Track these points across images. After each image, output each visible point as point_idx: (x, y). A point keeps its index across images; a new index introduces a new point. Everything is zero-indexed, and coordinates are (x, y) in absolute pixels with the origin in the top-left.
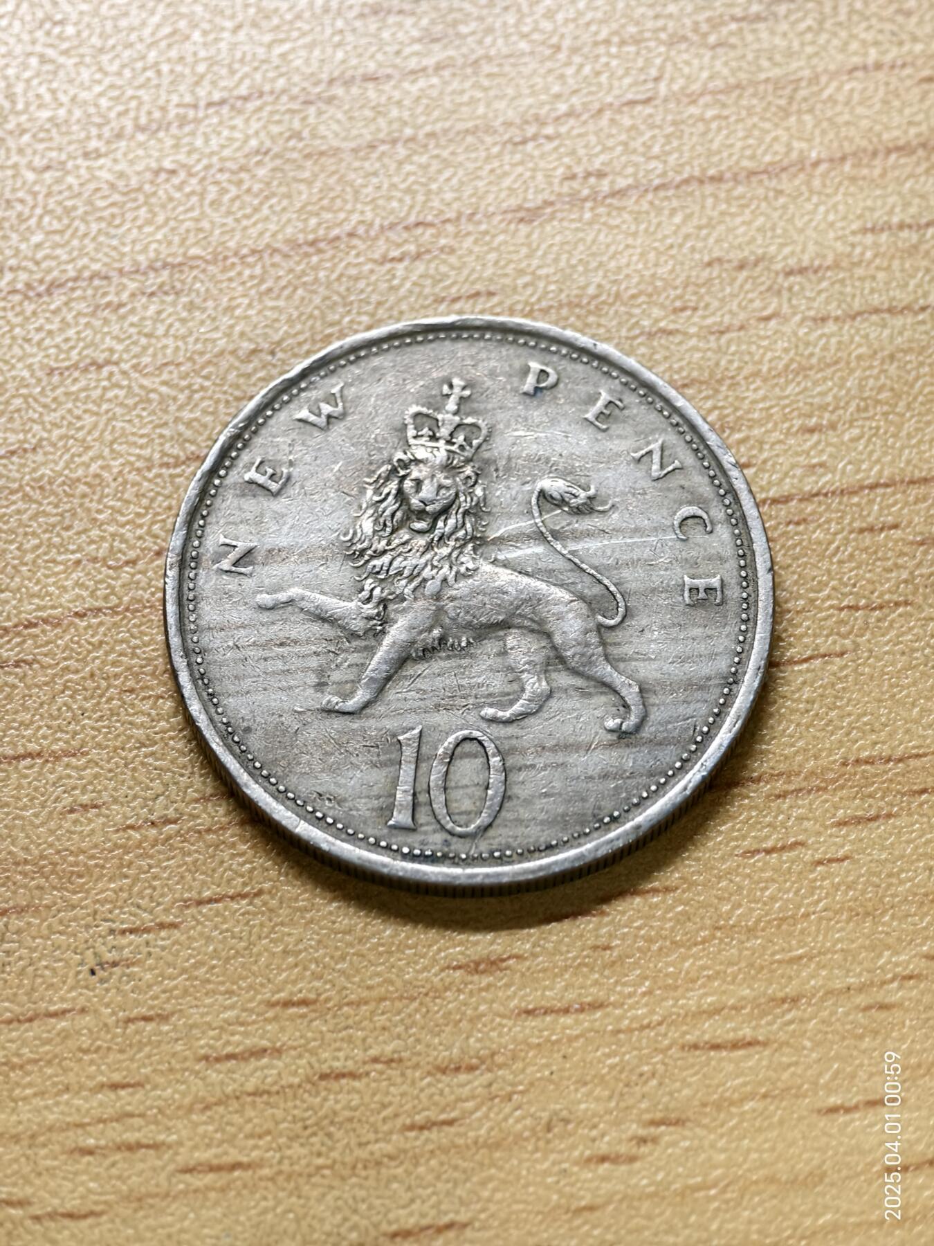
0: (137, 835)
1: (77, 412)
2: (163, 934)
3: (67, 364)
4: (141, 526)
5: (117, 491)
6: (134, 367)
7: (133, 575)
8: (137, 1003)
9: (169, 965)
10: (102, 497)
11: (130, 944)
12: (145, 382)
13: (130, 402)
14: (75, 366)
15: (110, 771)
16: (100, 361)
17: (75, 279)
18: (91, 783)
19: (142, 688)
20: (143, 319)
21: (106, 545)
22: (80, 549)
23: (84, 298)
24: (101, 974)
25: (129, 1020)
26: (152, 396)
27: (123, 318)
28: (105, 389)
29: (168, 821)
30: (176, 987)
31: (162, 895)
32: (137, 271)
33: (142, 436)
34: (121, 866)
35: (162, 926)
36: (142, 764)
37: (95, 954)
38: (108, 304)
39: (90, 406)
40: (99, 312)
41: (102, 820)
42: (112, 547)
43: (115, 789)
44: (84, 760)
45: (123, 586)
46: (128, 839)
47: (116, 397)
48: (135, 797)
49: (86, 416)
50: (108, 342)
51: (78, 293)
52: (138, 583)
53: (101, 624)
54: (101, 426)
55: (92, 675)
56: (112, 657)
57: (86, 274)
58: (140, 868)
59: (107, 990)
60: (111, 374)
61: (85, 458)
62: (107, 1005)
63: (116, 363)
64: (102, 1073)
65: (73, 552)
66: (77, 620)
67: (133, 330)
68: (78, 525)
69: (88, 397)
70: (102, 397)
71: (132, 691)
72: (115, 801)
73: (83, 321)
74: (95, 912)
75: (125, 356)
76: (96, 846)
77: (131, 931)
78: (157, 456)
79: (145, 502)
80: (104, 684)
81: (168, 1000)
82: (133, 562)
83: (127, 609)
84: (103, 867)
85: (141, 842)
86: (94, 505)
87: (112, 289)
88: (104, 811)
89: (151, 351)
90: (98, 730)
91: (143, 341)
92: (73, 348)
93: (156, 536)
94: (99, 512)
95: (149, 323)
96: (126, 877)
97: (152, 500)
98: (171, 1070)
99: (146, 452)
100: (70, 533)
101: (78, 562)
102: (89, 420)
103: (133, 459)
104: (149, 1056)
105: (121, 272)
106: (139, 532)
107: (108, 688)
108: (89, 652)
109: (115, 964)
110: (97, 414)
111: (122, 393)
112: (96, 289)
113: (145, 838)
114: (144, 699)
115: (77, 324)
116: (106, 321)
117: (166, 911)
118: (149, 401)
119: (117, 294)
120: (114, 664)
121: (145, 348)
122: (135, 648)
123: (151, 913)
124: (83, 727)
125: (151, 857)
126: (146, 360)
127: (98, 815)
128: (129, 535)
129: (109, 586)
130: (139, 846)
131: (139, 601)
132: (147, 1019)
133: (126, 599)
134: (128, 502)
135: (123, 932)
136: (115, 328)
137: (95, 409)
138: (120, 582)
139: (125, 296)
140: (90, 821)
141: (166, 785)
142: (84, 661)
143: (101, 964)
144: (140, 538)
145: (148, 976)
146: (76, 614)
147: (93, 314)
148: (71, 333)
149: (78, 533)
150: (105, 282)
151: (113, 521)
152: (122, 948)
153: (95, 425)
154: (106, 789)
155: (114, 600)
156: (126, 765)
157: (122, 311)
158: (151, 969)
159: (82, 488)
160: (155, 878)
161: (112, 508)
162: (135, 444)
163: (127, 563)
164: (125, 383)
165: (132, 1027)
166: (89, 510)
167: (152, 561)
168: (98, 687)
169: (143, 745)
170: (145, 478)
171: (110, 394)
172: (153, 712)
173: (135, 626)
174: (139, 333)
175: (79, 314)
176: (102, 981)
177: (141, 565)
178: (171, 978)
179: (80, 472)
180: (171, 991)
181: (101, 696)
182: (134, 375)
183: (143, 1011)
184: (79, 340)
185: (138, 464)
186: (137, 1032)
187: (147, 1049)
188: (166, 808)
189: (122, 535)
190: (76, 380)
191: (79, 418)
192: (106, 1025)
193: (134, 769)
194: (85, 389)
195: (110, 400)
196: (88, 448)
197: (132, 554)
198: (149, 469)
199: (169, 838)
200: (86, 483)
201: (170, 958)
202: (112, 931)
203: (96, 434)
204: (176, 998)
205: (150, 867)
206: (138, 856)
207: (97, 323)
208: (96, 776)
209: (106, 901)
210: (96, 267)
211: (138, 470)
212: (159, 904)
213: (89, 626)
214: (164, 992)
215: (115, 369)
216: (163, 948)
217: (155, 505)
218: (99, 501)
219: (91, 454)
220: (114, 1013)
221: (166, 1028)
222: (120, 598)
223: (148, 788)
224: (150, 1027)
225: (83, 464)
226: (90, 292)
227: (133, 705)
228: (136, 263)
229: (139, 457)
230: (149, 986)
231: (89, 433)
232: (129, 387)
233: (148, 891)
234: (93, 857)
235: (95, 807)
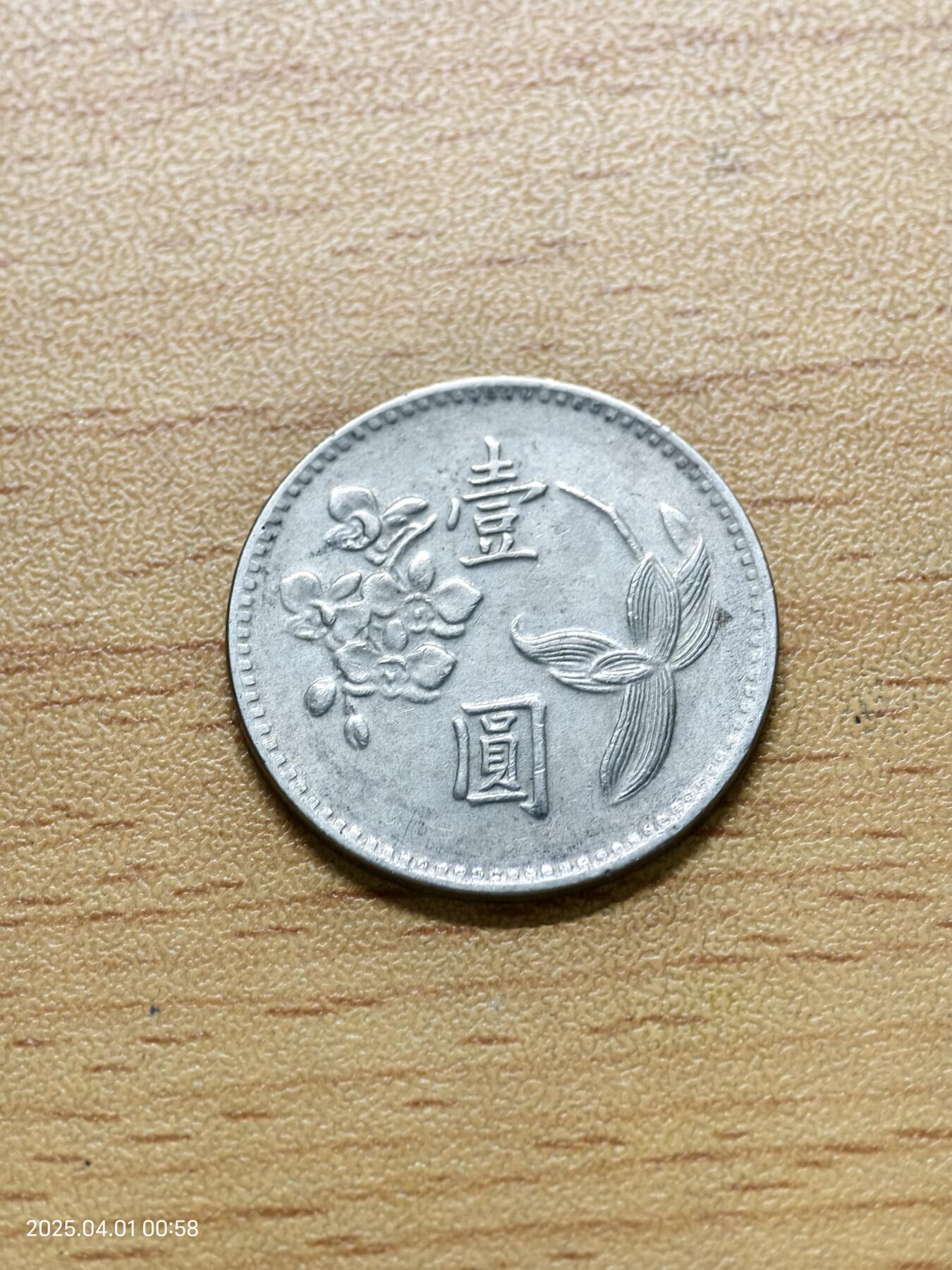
0: (907, 589)
1: (863, 162)
2: (931, 688)
3: (854, 114)
4: (923, 281)
5: (899, 245)
6: (924, 122)
7: (913, 330)
8: (901, 755)
9: (935, 720)
10: (885, 249)
11: (897, 695)
12: (934, 138)
13: (917, 156)
14: (863, 116)
15: (882, 522)
16: (889, 113)
17: (867, 30)
18: (862, 532)
19: (918, 443)
20: (933, 75)
21: (886, 298)
22: (859, 299)
23: (873, 49)
24: (865, 722)
25: (892, 771)
26: (941, 152)
27: (913, 72)
28: (892, 142)
29: (939, 577)
30: (942, 742)
31: (931, 650)
32: (930, 26)
33: (929, 191)
34: (890, 618)
35: (929, 681)
36: (916, 518)
37: (861, 702)
38: (900, 57)
39: (877, 158)
40: (889, 64)
41: (872, 570)
42: (892, 300)
43: (887, 541)
44: (855, 510)
45: (903, 339)
46: (899, 591)
47: (903, 150)
48: (907, 550)
49: (872, 168)
50: (898, 94)
51: (869, 44)
52: (918, 337)
53: (879, 375)
54: (887, 177)
55: (867, 426)
56: (888, 409)
57: (879, 25)
58: (909, 620)
59: (872, 739)
60: (899, 128)
61: (869, 209)
62: (872, 754)
63: (905, 117)
64: (864, 820)
65: (853, 302)
66: (854, 370)
67: (923, 85)
68: (858, 275)
69: (874, 149)
70: (889, 150)
71: (907, 444)
72: (886, 553)
73: (873, 72)
74: (862, 661)
75: (914, 111)
76: (865, 595)
77: (899, 683)
78: (942, 213)
79: (928, 257)
80: (879, 436)
81: (933, 755)
82: (913, 317)
83: (906, 363)
84: (872, 617)
85: (911, 596)
86: (876, 257)
87: (904, 42)
88: (874, 560)
89: (940, 108)
90: (872, 481)
91: (933, 96)
92: (860, 98)
93: (938, 293)
94: (881, 263)
95: (939, 79)
96: (895, 628)
97: (936, 256)
98: (934, 823)
99: (932, 208)
100: (851, 282)
101: (857, 312)
102: (874, 172)
103: (917, 214)
104: (912, 808)
105: (913, 25)
106: (921, 287)
107: (883, 439)
108: (865, 403)
109: (880, 714)
110: (883, 166)
111: (909, 147)
112: (887, 41)
113: (915, 592)
114: (920, 453)
115: (866, 74)
116: (896, 74)
117: (935, 666)
118: (936, 157)
119: (910, 47)
120: (892, 416)
121: (934, 105)
122: (912, 402)
123: (919, 666)
124: (856, 477)
125: (921, 611)
126: (934, 116)
127: (868, 565)
128: (910, 290)
129: (888, 338)
130: (909, 598)
131: (919, 355)
132: (911, 771)
133: (905, 353)
134: (910, 256)
135: (890, 683)
136: (906, 83)
137: (881, 160)
138: (899, 335)
139: (916, 51)
140: (860, 570)
141: (939, 541)
142: (859, 411)
143: (866, 713)
144: (922, 293)
145: (915, 729)
146: (854, 364)
147: (884, 66)
148: (860, 82)
149: (859, 283)
150: (896, 35)
151: (893, 273)
152: (889, 699)
153: (881, 177)
154: (877, 539)
155: (891, 353)
156: (899, 518)
157: (914, 65)
158: (917, 722)
159: (863, 239)
160: (924, 632)
161: (894, 261)
162: (920, 199)
163: (908, 317)
164: (913, 137)
165: (896, 778)
166: (870, 261)
167: (933, 317)
168: (873, 438)
169: (916, 499)
170: (929, 234)
171: (897, 147)
172: (929, 469)
173: (913, 380)
174: (930, 89)
175: (869, 65)
176: (867, 729)
177: (921, 320)
178: (936, 733)
179: (863, 223)
180: (937, 746)
181: (876, 447)
182: (922, 130)
183: (908, 763)
184: (868, 90)
185: (924, 219)
186: (901, 783)
187: (910, 801)
188: (938, 564)
189: (903, 290)
190: (863, 131)
191: (864, 168)
192: (869, 773)
193: (907, 523)
194: (872, 140)
195: (896, 153)
196: (872, 199)
197: (912, 309)
198: (934, 224)
199: (940, 594)
200: (870, 235)
201: (937, 713)
202: (878, 681)
203: (882, 186)
204: (942, 753)
205: (920, 621)
206: (907, 610)
207: (886, 75)
208: (868, 526)
209: (873, 651)
210: (889, 19)
211: (923, 225)
212: (927, 659)
213: (866, 377)
214: (929, 745)
215: (902, 122)
216: (930, 703)
217: (939, 261)
218: (882, 253)
219: (876, 204)
220: (877, 762)
221: (930, 782)
222: (899, 352)
223: (920, 542)
224: (915, 778)
225: (866, 215)
226: (881, 44)
227: (907, 459)
228: (929, 18)
229: (924, 212)
230: (915, 739)
231: (876, 183)
232: (917, 142)
233: (917, 645)
234: (861, 606)
235: (866, 556)
